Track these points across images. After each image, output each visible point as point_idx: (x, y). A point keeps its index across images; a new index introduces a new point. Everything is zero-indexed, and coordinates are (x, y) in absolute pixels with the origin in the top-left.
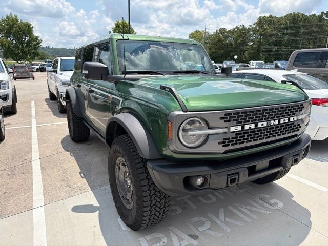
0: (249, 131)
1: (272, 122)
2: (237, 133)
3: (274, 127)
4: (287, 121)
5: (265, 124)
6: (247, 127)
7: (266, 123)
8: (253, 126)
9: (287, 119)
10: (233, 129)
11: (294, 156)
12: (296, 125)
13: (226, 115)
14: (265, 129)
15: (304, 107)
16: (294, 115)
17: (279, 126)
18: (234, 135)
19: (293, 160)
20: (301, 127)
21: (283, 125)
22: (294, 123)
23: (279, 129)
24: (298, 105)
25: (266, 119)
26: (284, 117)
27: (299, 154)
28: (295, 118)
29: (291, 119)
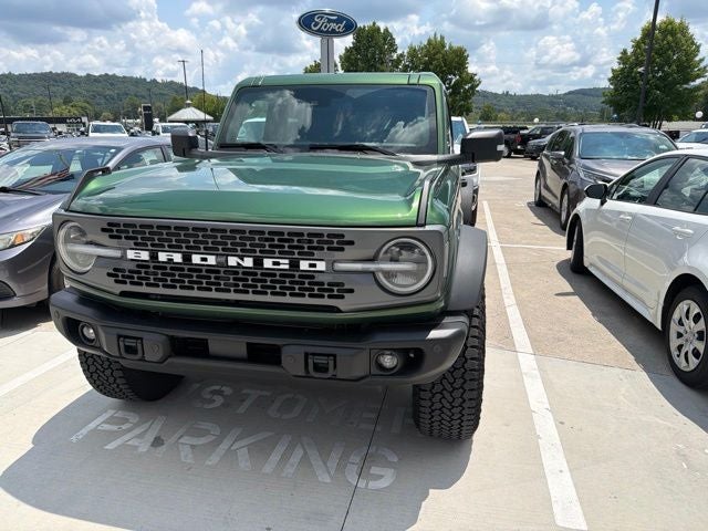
0: (169, 266)
1: (233, 261)
2: (141, 264)
3: (241, 271)
4: (287, 267)
5: (212, 260)
6: (163, 257)
7: (214, 257)
8: (178, 258)
9: (287, 261)
10: (131, 254)
11: (314, 354)
12: (322, 284)
13: (109, 224)
14: (211, 270)
15: (352, 243)
16: (308, 255)
17: (259, 272)
18: (133, 266)
19: (310, 361)
20: (351, 291)
21: (270, 273)
22: (313, 277)
23: (256, 278)
24: (321, 235)
25: (209, 251)
26: (270, 254)
27: (335, 356)
28: (321, 266)
29: (304, 265)
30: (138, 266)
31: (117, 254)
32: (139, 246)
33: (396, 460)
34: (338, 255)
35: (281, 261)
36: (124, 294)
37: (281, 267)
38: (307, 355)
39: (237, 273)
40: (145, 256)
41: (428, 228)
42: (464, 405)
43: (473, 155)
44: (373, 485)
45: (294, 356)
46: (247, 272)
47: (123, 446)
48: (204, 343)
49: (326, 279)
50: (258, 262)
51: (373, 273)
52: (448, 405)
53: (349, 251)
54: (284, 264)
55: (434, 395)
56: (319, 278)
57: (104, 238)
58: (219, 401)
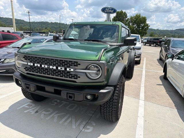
0: (37, 67)
1: (51, 67)
2: (31, 66)
3: (53, 70)
4: (64, 69)
5: (46, 66)
6: (36, 65)
7: (47, 66)
8: (39, 65)
9: (64, 68)
10: (29, 64)
11: (69, 93)
12: (72, 75)
13: (25, 56)
14: (46, 69)
15: (80, 64)
16: (69, 67)
17: (57, 70)
18: (29, 67)
19: (68, 95)
20: (79, 77)
21: (59, 71)
22: (70, 73)
23: (56, 72)
24: (72, 62)
25: (46, 64)
26: (60, 66)
27: (74, 94)
28: (72, 70)
29: (68, 69)
30: (30, 67)
31: (26, 63)
32: (31, 62)
33: (95, 125)
34: (76, 67)
35: (62, 68)
36: (27, 73)
37: (62, 69)
38: (67, 93)
39: (52, 70)
40: (32, 64)
41: (100, 62)
42: (112, 112)
43: (127, 44)
44: (86, 131)
45: (64, 93)
46: (54, 70)
47: (29, 112)
48: (44, 88)
49: (73, 73)
50: (57, 68)
51: (86, 73)
52: (108, 112)
53: (79, 67)
54: (63, 69)
55: (104, 108)
56: (71, 73)
57: (23, 59)
58: (56, 103)
